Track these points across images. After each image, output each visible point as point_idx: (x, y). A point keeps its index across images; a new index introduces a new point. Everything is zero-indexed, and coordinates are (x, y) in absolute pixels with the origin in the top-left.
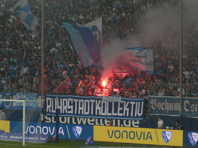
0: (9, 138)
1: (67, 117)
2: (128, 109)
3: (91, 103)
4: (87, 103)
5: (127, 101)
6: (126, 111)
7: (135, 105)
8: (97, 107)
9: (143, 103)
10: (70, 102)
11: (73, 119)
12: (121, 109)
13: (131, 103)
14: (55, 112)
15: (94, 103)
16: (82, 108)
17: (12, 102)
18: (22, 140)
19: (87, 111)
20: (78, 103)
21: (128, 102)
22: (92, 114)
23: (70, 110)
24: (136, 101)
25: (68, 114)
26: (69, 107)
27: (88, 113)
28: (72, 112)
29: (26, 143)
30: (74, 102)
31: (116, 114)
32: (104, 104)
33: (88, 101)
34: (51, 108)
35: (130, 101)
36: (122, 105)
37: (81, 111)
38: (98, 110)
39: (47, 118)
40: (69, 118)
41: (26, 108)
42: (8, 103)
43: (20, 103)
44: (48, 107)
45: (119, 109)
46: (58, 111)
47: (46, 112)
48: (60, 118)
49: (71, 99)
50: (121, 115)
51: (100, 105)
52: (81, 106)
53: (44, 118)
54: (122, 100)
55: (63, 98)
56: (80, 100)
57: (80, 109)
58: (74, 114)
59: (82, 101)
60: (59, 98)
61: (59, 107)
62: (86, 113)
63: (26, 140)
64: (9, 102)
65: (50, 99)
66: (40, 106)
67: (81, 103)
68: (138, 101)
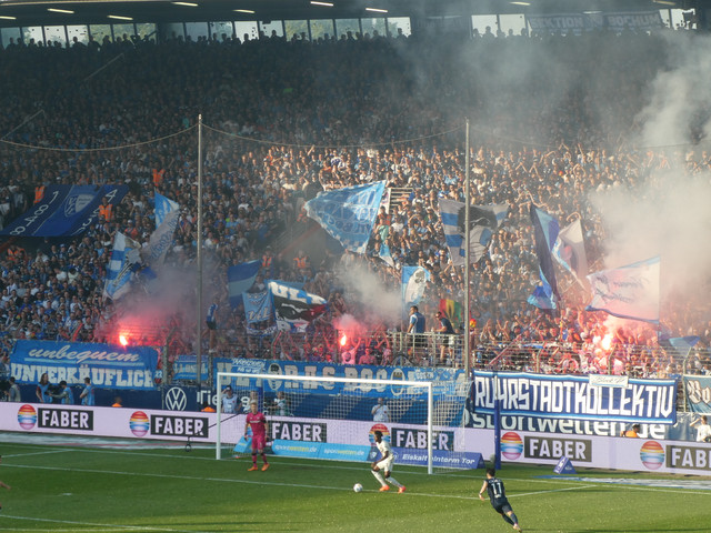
0: (400, 457)
1: (517, 417)
2: (641, 402)
3: (565, 389)
4: (558, 389)
5: (639, 385)
6: (638, 406)
7: (655, 394)
8: (579, 398)
9: (672, 388)
10: (524, 385)
11: (530, 420)
12: (628, 400)
13: (648, 388)
14: (492, 406)
15: (573, 389)
16: (548, 399)
17: (406, 386)
18: (426, 463)
19: (557, 405)
20: (539, 387)
21: (642, 388)
22: (568, 410)
23: (523, 402)
24: (657, 385)
25: (519, 410)
26: (522, 397)
27: (560, 409)
28: (526, 407)
29: (434, 469)
30: (531, 387)
31: (616, 412)
32: (592, 391)
33: (559, 384)
34: (485, 398)
35: (646, 385)
36: (629, 394)
37: (546, 404)
38: (580, 404)
39: (475, 418)
40: (520, 419)
41: (435, 398)
42: (397, 388)
43: (422, 389)
44: (479, 396)
45: (624, 401)
46: (499, 404)
47: (475, 407)
48: (504, 419)
49: (526, 381)
50: (628, 413)
51: (585, 394)
52: (546, 395)
53: (471, 417)
54: (629, 383)
55: (508, 378)
56: (544, 384)
57: (543, 400)
58: (531, 410)
59: (548, 384)
60: (501, 378)
61: (500, 398)
62: (555, 409)
63: (434, 463)
64: (401, 386)
65: (482, 379)
66: (463, 393)
67: (546, 388)
68: (662, 385)
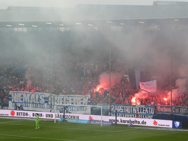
0: (95, 123)
1: (120, 114)
2: (147, 111)
3: (131, 108)
4: (129, 108)
5: (147, 107)
6: (147, 112)
7: (150, 109)
8: (134, 110)
9: (154, 108)
10: (122, 107)
11: (123, 115)
12: (145, 110)
13: (149, 108)
14: (115, 111)
15: (133, 108)
16: (127, 110)
17: (96, 107)
18: (101, 124)
19: (129, 111)
20: (125, 107)
21: (147, 108)
22: (131, 112)
23: (122, 111)
24: (151, 107)
25: (121, 112)
26: (121, 110)
27: (130, 112)
28: (122, 112)
29: (102, 125)
30: (124, 107)
31: (142, 113)
32: (137, 108)
33: (130, 107)
34: (113, 110)
35: (148, 107)
36: (145, 109)
37: (127, 111)
38: (134, 111)
39: (111, 114)
40: (121, 114)
41: (103, 109)
42: (94, 107)
43: (100, 107)
44: (112, 109)
45: (144, 111)
46: (116, 111)
47: (111, 112)
48: (117, 114)
49: (122, 106)
50: (144, 113)
51: (135, 109)
52: (127, 109)
53: (110, 114)
54: (145, 107)
55: (118, 105)
56: (126, 107)
57: (126, 110)
58: (123, 112)
59: (127, 107)
60: (117, 105)
61: (117, 110)
62: (129, 112)
63: (102, 124)
64: (95, 107)
65: (113, 106)
66: (109, 109)
67: (127, 108)
68: (152, 107)
